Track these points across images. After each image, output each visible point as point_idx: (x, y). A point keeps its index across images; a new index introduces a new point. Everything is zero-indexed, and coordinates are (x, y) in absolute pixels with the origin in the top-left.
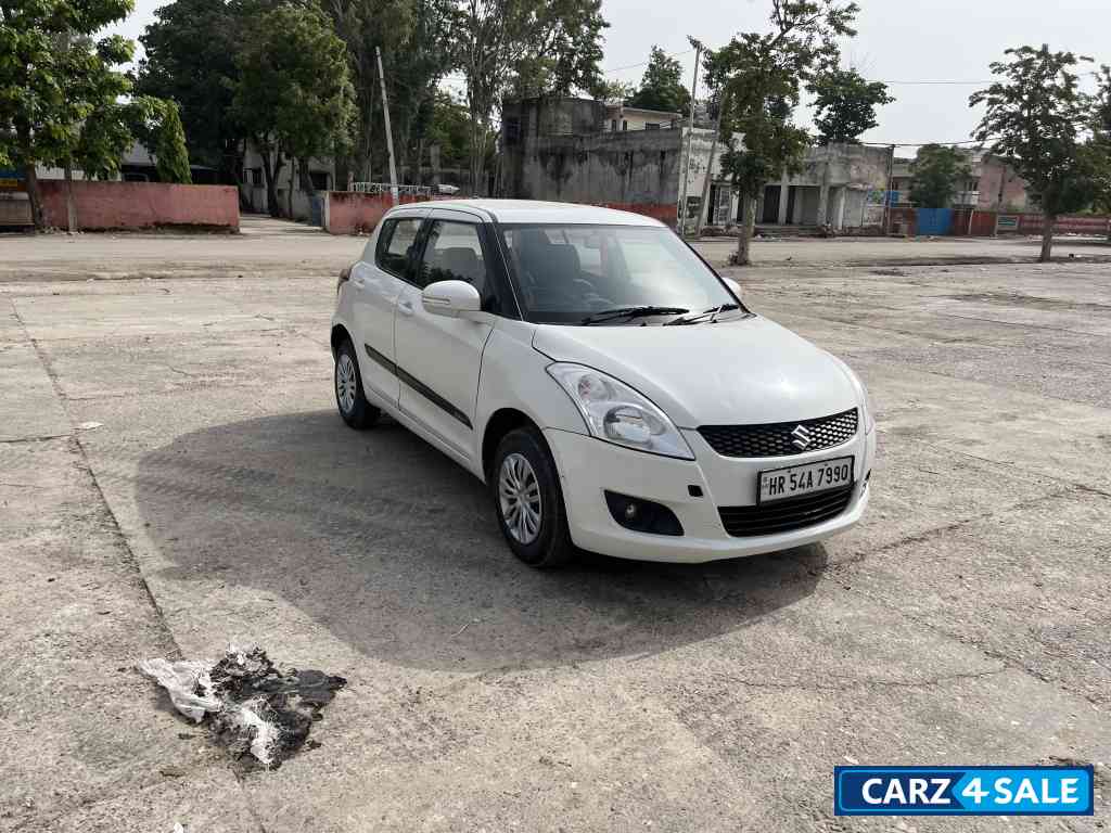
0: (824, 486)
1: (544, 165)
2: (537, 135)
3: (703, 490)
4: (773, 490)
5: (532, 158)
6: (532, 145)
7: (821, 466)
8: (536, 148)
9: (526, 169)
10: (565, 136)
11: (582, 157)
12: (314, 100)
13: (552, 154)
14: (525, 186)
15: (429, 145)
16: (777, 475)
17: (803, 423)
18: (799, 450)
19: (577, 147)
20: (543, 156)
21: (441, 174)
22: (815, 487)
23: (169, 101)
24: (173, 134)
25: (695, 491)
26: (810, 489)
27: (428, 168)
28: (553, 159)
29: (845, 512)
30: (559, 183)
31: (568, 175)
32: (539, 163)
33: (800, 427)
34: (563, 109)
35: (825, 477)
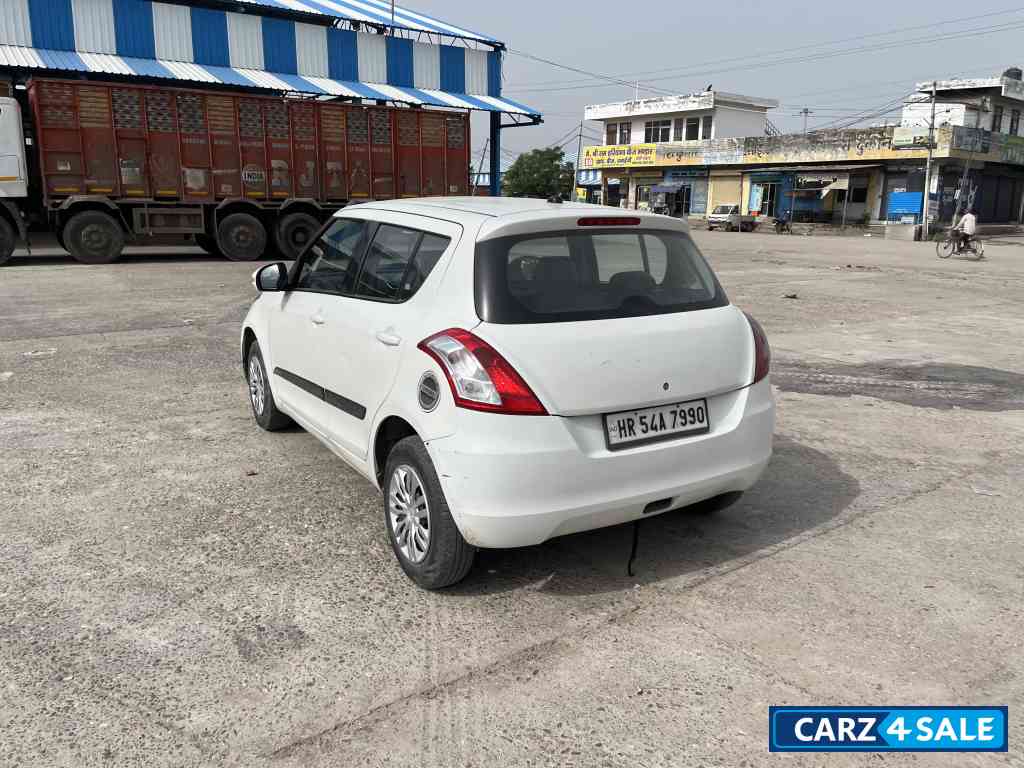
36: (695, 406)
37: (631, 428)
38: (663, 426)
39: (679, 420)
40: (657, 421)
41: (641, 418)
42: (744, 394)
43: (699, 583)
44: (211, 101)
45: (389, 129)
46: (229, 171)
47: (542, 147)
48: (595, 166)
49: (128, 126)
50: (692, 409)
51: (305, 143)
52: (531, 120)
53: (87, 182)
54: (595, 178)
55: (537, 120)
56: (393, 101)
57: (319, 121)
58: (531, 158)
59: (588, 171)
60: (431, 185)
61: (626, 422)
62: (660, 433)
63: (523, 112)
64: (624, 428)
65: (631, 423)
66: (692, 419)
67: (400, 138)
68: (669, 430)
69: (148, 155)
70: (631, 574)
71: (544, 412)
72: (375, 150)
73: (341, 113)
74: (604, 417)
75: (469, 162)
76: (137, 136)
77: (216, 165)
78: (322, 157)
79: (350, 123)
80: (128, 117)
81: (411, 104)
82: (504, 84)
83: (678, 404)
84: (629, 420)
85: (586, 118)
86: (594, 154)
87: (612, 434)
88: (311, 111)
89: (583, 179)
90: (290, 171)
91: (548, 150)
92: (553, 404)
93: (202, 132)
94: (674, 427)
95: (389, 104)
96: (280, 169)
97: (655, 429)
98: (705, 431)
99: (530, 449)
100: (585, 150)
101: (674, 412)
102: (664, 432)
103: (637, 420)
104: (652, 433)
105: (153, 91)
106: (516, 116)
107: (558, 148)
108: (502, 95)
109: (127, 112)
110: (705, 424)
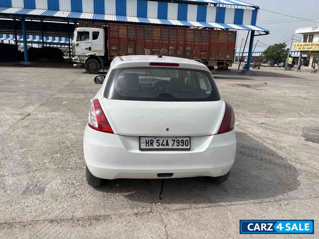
36: (185, 139)
37: (152, 144)
38: (167, 144)
39: (176, 143)
40: (165, 143)
41: (157, 140)
42: (211, 138)
43: (184, 209)
44: (154, 29)
45: (208, 37)
46: (157, 50)
47: (278, 43)
48: (297, 50)
49: (131, 37)
50: (183, 140)
51: (181, 41)
52: (265, 33)
53: (120, 52)
54: (297, 54)
55: (267, 33)
56: (216, 28)
57: (185, 34)
58: (273, 47)
59: (295, 52)
60: (220, 55)
61: (150, 141)
62: (165, 147)
63: (262, 30)
64: (148, 143)
65: (152, 142)
66: (182, 144)
67: (211, 40)
68: (170, 147)
69: (135, 45)
70: (161, 199)
71: (112, 133)
72: (202, 44)
73: (192, 32)
74: (140, 137)
75: (235, 48)
76: (133, 40)
77: (153, 48)
78: (185, 46)
79: (195, 35)
80: (131, 34)
81: (221, 29)
82: (257, 21)
83: (176, 137)
84: (151, 140)
85: (296, 33)
86: (298, 46)
87: (142, 144)
88: (183, 31)
89: (293, 55)
90: (175, 50)
91: (281, 44)
92: (116, 130)
93: (151, 38)
94: (173, 146)
95: (215, 29)
96: (172, 49)
97: (164, 145)
98: (189, 150)
99: (105, 145)
100: (294, 44)
101: (174, 140)
102: (167, 147)
103: (155, 141)
104: (161, 147)
105: (139, 27)
106: (260, 32)
107: (284, 43)
108: (256, 25)
109: (131, 33)
110: (188, 147)
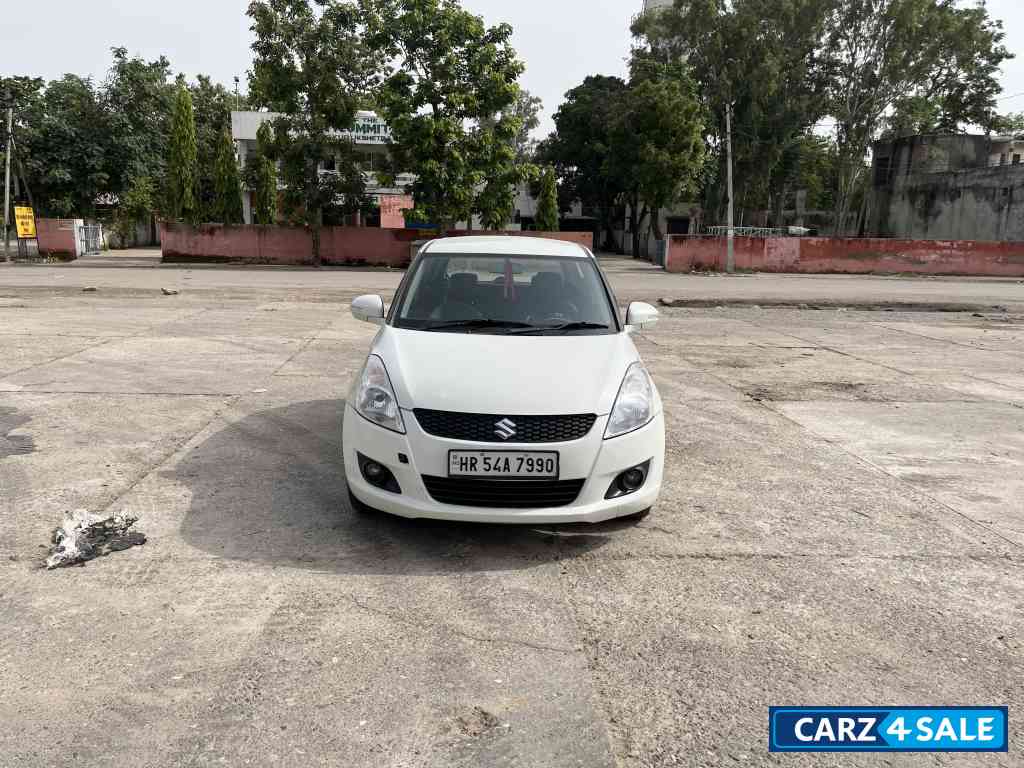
0: (524, 472)
1: (912, 202)
2: (908, 174)
3: (408, 458)
4: (464, 467)
5: (900, 197)
6: (901, 184)
7: (521, 455)
8: (904, 187)
9: (893, 208)
10: (938, 173)
11: (955, 194)
12: (665, 156)
13: (921, 192)
14: (890, 225)
15: (796, 188)
16: (469, 455)
17: (510, 417)
18: (500, 439)
19: (951, 184)
20: (912, 194)
21: (804, 217)
22: (513, 472)
23: (549, 166)
24: (548, 192)
25: (403, 459)
26: (506, 473)
27: (793, 211)
28: (922, 197)
29: (572, 504)
30: (926, 221)
31: (939, 212)
32: (907, 201)
33: (506, 420)
34: (938, 146)
35: (525, 465)
